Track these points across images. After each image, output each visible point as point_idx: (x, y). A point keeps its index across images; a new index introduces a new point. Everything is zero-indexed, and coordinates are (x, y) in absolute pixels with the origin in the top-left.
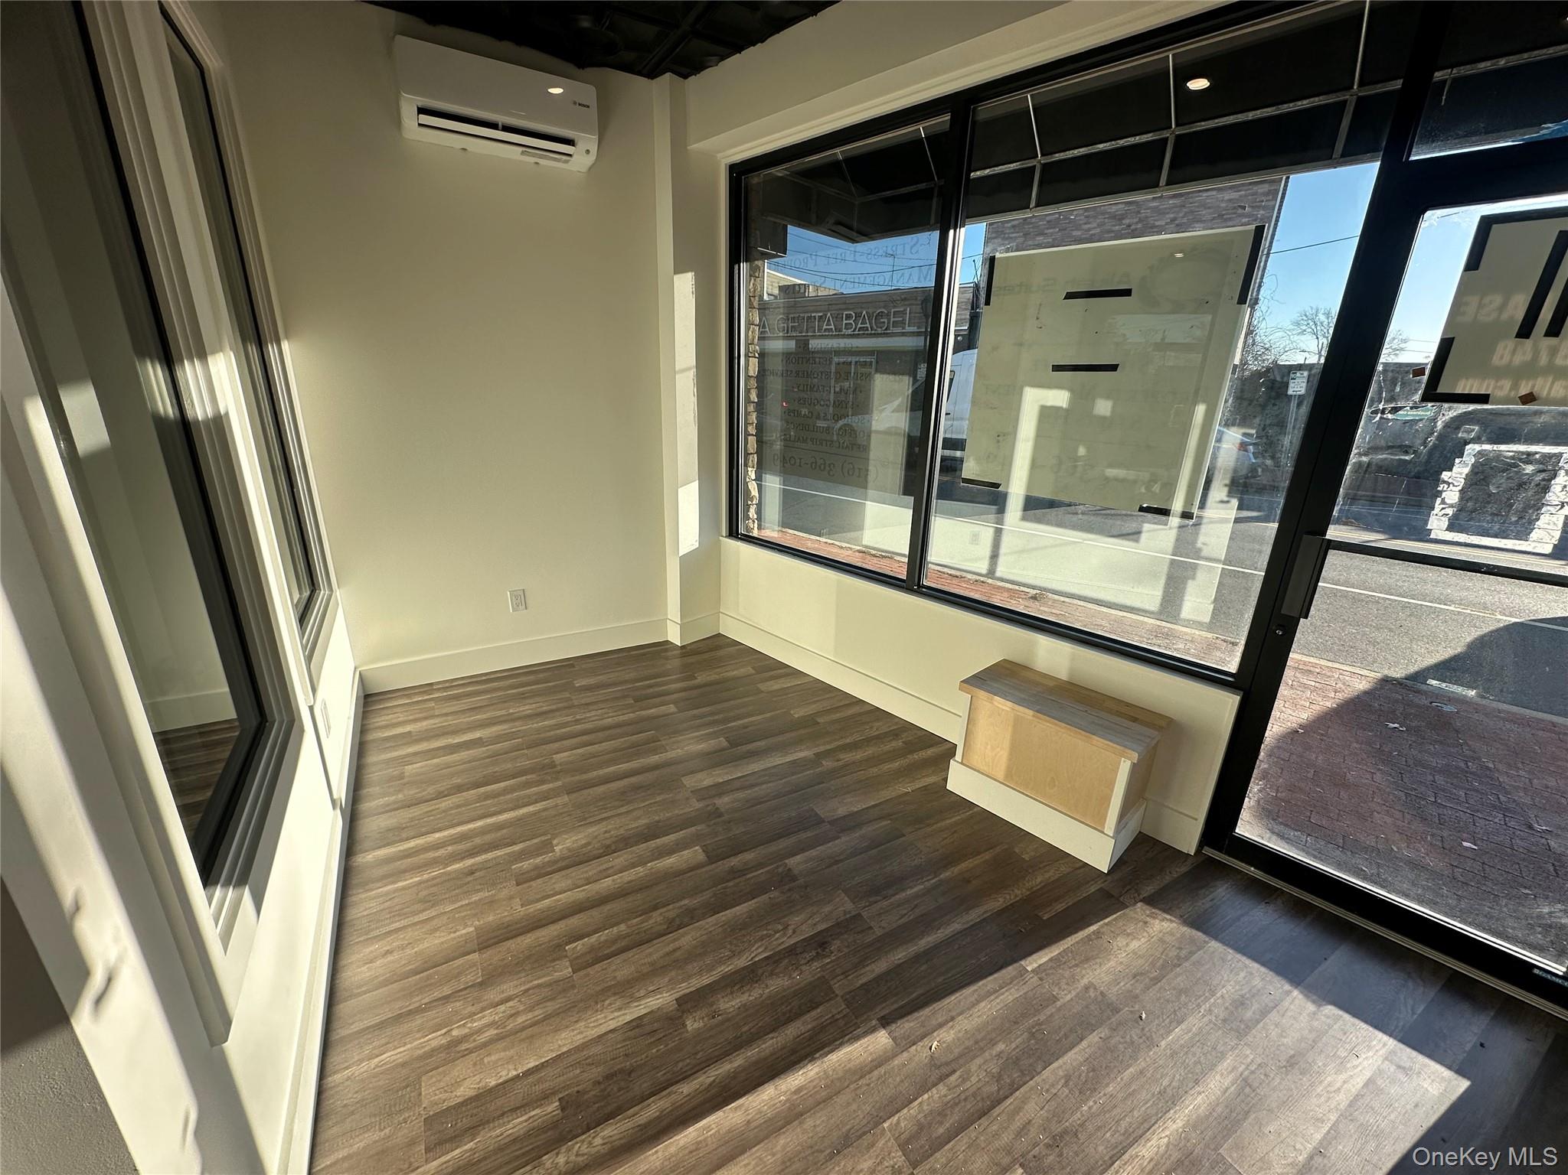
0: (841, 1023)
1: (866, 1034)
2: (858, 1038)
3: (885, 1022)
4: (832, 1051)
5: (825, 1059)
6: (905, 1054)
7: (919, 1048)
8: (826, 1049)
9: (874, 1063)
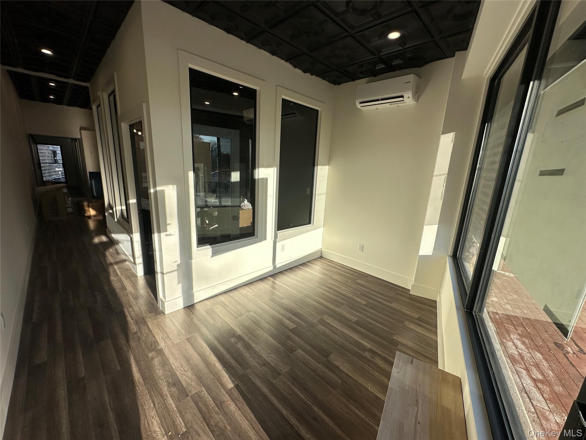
0: (235, 373)
1: (232, 380)
2: (230, 378)
3: (237, 386)
4: (226, 372)
5: (223, 371)
6: (225, 393)
7: (227, 397)
8: (226, 370)
9: (222, 384)
